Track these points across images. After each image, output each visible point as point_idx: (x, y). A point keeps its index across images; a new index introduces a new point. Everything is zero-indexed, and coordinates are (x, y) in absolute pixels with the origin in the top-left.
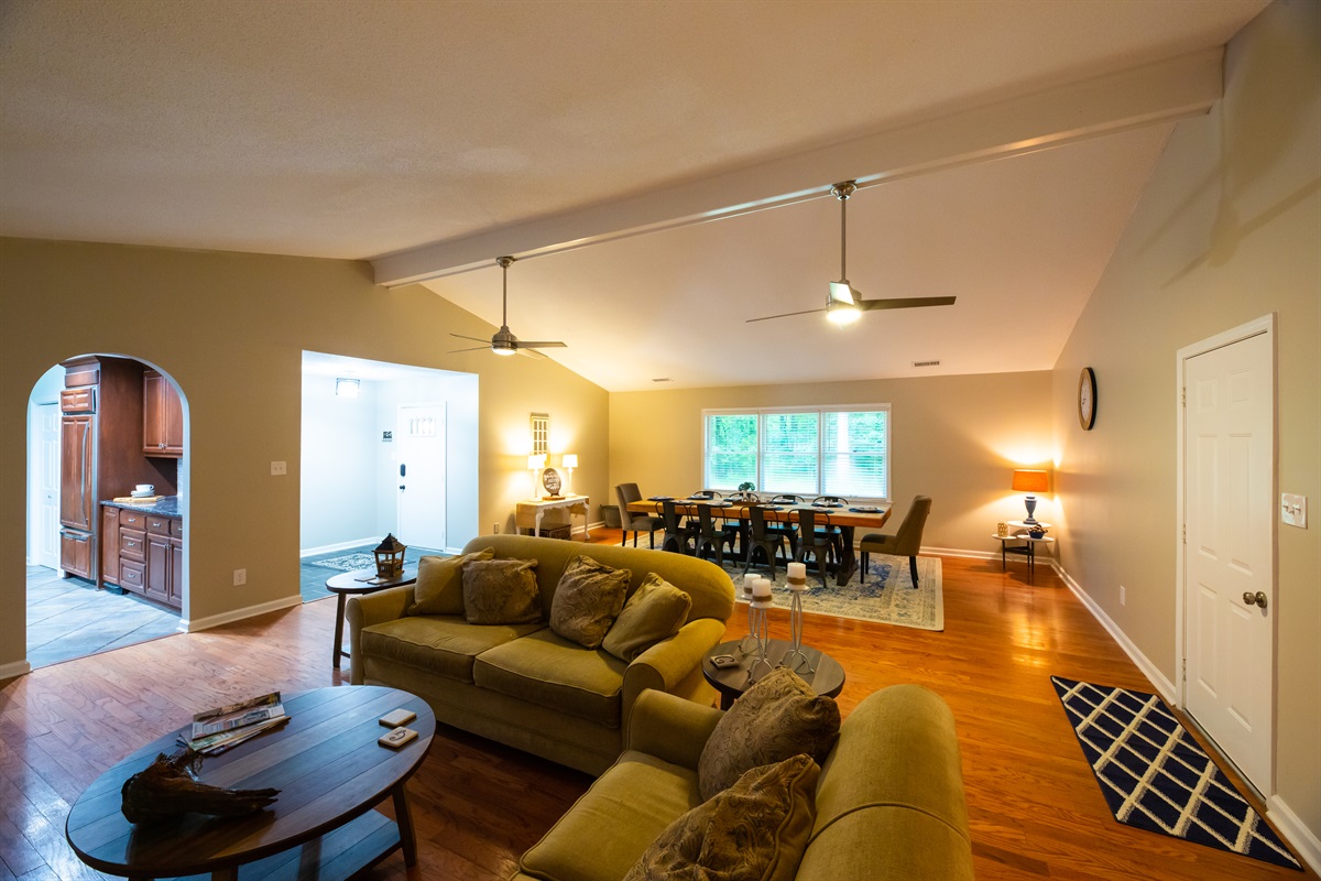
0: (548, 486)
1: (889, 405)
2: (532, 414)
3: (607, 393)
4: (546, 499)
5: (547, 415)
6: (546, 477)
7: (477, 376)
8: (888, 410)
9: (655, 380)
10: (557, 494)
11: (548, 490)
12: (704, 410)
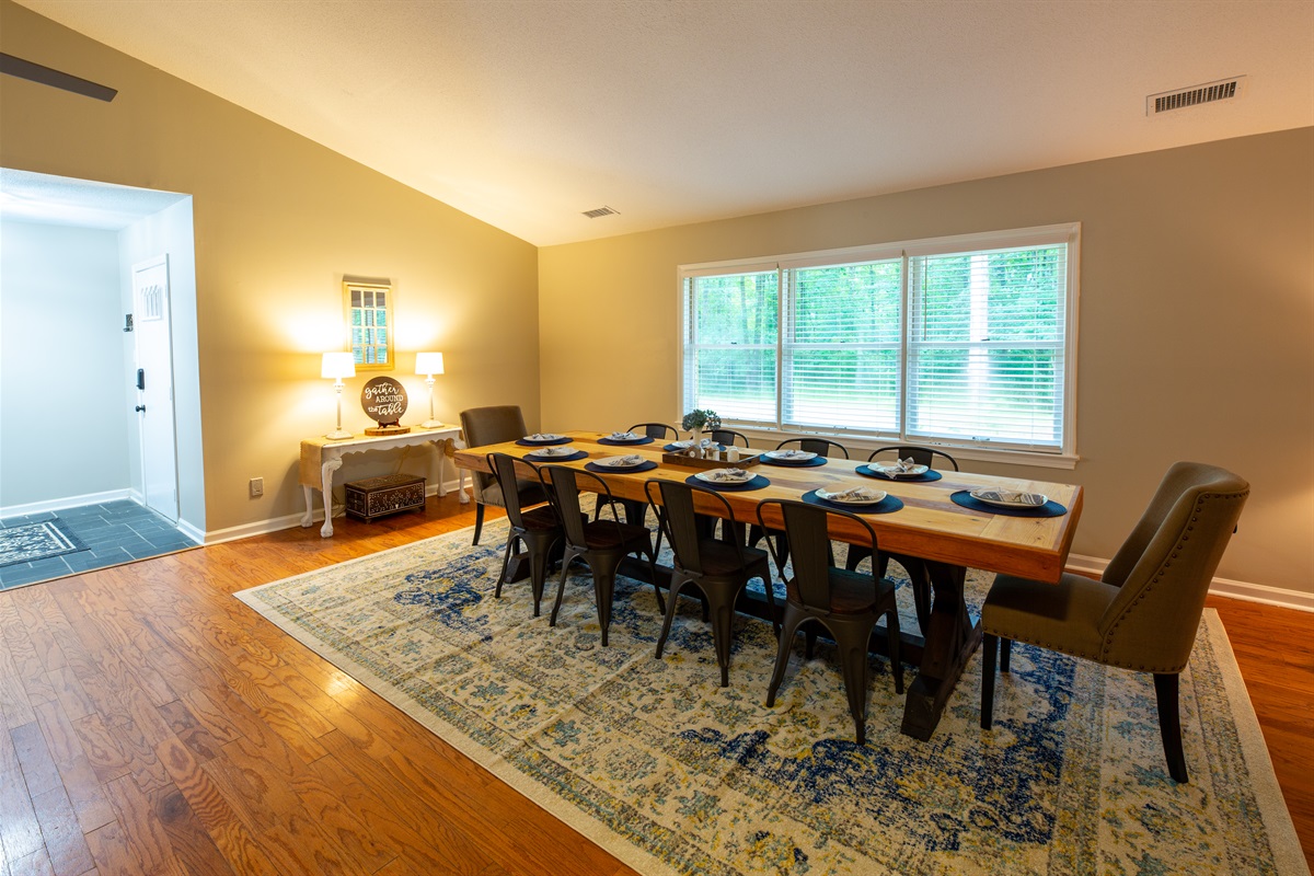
0: (371, 409)
1: (1076, 227)
2: (346, 278)
3: (532, 251)
4: (368, 433)
5: (387, 282)
6: (369, 392)
7: (189, 199)
8: (1070, 238)
9: (591, 214)
10: (396, 423)
11: (374, 416)
12: (682, 268)
